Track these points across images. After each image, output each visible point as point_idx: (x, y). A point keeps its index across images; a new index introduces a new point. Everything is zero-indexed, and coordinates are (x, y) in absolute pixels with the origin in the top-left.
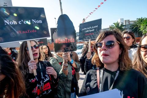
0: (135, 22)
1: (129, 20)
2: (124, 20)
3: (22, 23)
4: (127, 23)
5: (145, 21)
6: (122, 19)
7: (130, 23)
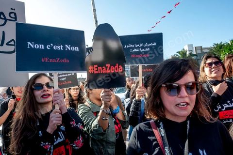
0: (210, 49)
1: (201, 47)
2: (194, 47)
3: (52, 48)
4: (199, 51)
5: (226, 48)
6: (190, 46)
7: (203, 51)
